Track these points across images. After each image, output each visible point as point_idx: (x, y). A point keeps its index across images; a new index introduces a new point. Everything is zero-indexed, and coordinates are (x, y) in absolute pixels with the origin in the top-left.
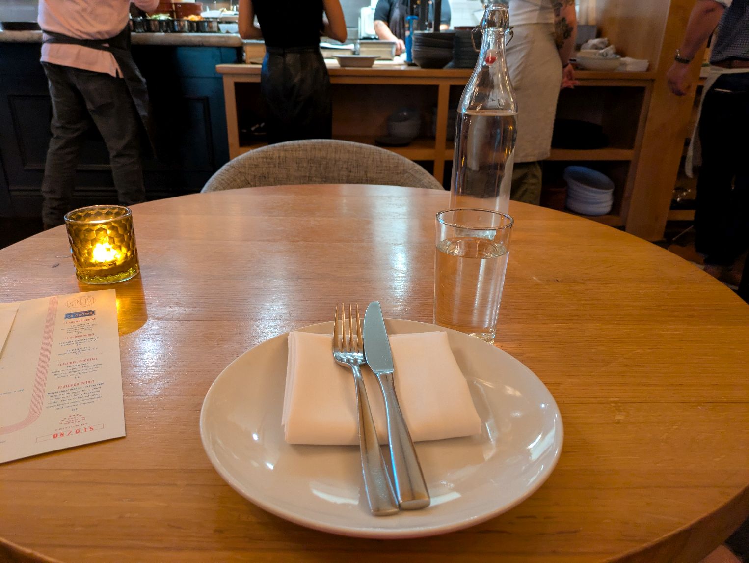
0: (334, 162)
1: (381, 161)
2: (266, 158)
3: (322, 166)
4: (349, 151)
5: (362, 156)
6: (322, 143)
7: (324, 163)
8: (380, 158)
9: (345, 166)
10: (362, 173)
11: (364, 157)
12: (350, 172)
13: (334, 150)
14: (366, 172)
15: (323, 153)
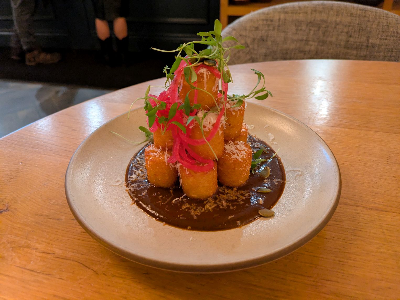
0: (334, 26)
2: (267, 20)
4: (351, 15)
5: (366, 19)
6: (323, 5)
7: (324, 26)
9: (346, 30)
10: (364, 39)
11: (369, 21)
14: (368, 37)
15: (324, 16)
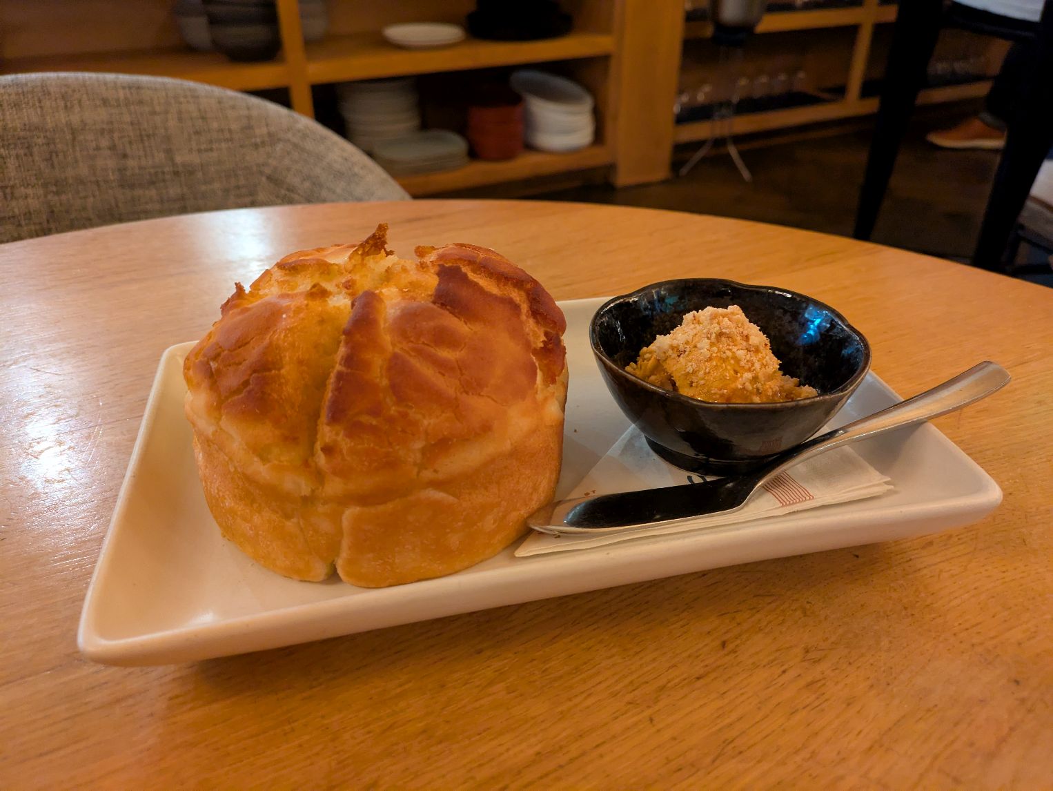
1: (203, 118)
3: (35, 150)
8: (199, 110)
12: (125, 156)
13: (62, 104)
